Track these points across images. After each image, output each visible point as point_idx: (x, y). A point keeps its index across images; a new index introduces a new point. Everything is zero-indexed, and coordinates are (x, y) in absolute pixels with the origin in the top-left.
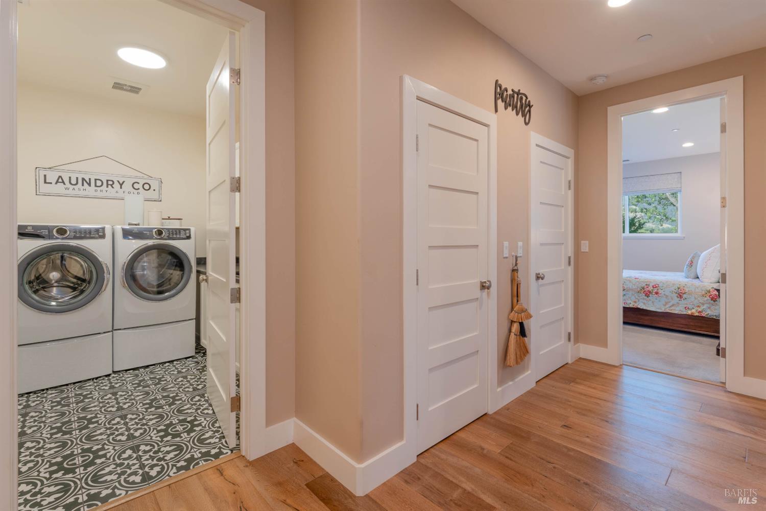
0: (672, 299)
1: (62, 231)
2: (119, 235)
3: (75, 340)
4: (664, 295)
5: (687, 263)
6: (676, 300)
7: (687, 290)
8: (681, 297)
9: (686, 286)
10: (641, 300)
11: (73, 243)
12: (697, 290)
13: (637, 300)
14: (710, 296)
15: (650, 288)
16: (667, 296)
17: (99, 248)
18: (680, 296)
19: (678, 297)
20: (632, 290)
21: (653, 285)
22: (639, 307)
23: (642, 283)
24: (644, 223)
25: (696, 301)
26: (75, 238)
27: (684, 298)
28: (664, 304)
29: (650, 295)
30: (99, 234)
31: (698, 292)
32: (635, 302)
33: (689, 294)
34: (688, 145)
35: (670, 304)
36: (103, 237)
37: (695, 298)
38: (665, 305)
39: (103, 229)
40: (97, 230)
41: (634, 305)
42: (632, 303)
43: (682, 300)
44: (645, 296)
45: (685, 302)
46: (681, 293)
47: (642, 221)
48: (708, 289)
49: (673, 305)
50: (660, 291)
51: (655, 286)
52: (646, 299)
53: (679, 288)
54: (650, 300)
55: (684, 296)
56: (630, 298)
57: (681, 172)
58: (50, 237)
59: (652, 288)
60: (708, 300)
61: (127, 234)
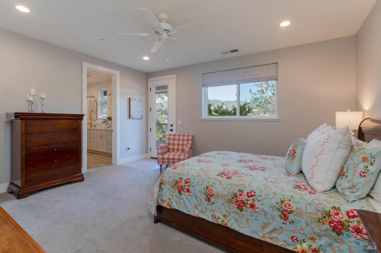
0: (273, 219)
4: (263, 210)
5: (288, 152)
6: (279, 222)
7: (294, 206)
8: (286, 218)
9: (292, 200)
10: (233, 215)
12: (309, 210)
13: (227, 214)
14: (330, 223)
15: (244, 197)
16: (266, 214)
18: (285, 216)
19: (282, 218)
20: (222, 196)
21: (248, 191)
22: (229, 225)
23: (234, 187)
24: (252, 108)
25: (309, 228)
27: (289, 220)
28: (262, 225)
29: (244, 208)
31: (311, 213)
32: (225, 216)
33: (297, 215)
34: (285, 24)
35: (271, 228)
37: (307, 224)
38: (263, 228)
41: (223, 221)
42: (222, 218)
43: (288, 223)
44: (238, 207)
45: (291, 227)
46: (286, 211)
47: (250, 107)
48: (327, 209)
49: (274, 230)
50: (257, 204)
51: (250, 194)
52: (238, 213)
53: (282, 202)
54: (243, 216)
55: (291, 217)
56: (218, 208)
57: (277, 63)
59: (246, 197)
60: (326, 230)
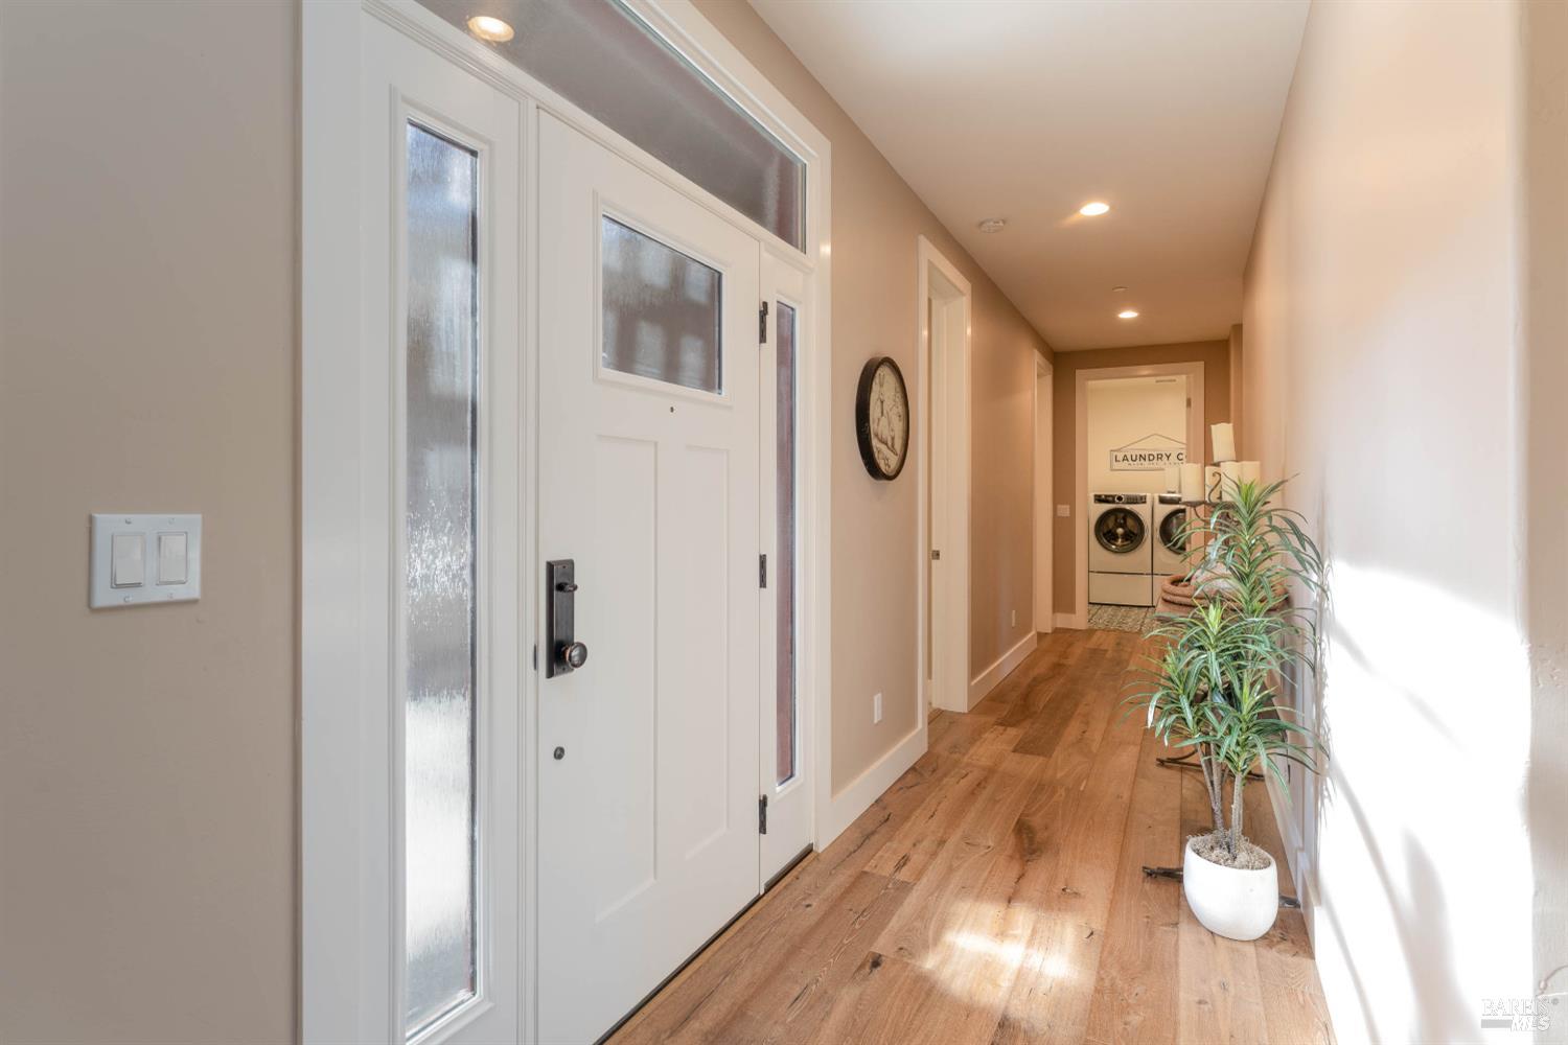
1: (1120, 498)
2: (1157, 500)
3: (1126, 576)
11: (1128, 507)
17: (1142, 510)
26: (1128, 503)
30: (1142, 500)
36: (1145, 502)
39: (1145, 497)
40: (1141, 498)
58: (1113, 502)
61: (1163, 501)
